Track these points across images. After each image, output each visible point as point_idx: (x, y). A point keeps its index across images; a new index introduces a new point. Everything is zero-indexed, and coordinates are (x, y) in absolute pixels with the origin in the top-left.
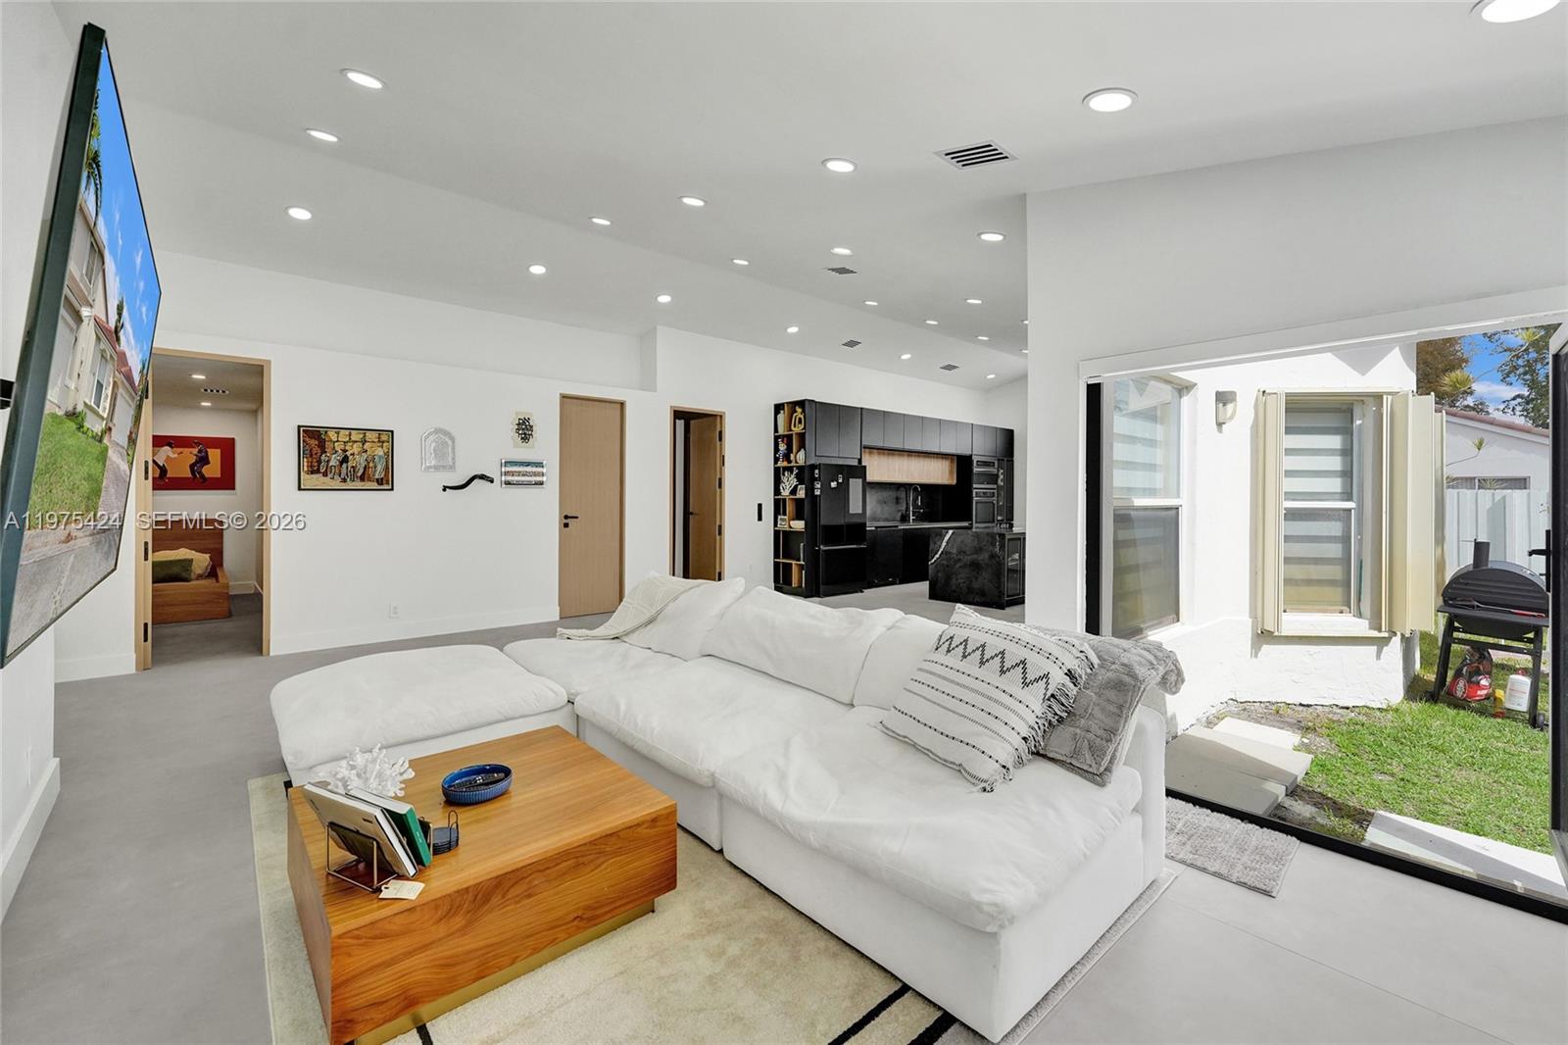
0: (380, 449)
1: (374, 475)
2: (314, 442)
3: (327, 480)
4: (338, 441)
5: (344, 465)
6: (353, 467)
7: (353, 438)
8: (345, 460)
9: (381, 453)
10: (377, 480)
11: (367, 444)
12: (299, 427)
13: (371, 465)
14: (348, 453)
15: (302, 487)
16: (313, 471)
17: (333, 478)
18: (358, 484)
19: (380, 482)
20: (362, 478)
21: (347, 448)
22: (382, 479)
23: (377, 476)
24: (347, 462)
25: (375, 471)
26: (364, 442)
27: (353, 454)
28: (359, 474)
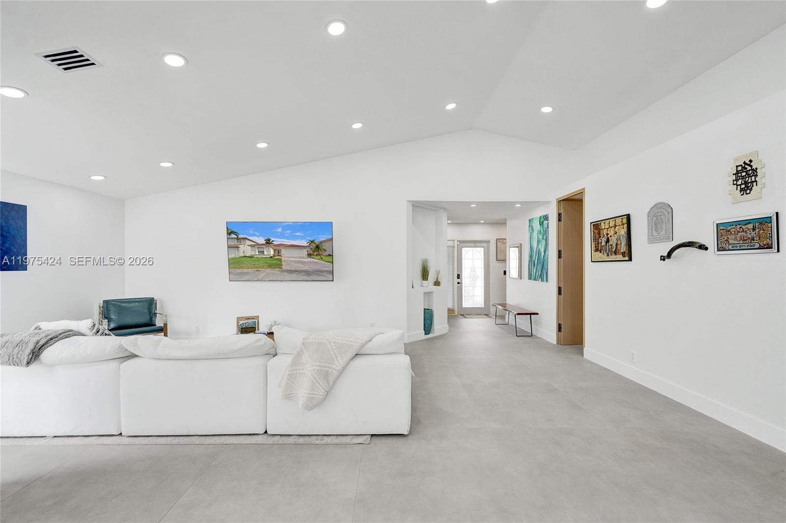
0: (623, 229)
1: (620, 250)
2: (596, 231)
3: (601, 254)
4: (605, 229)
5: (608, 244)
6: (611, 245)
7: (611, 225)
8: (608, 241)
9: (623, 233)
10: (622, 253)
11: (617, 227)
12: (591, 223)
13: (619, 242)
14: (609, 236)
15: (593, 260)
16: (597, 250)
17: (603, 254)
18: (613, 257)
19: (623, 254)
20: (615, 253)
21: (609, 232)
22: (625, 252)
23: (622, 251)
24: (609, 242)
25: (621, 246)
26: (615, 226)
27: (611, 236)
28: (614, 250)
